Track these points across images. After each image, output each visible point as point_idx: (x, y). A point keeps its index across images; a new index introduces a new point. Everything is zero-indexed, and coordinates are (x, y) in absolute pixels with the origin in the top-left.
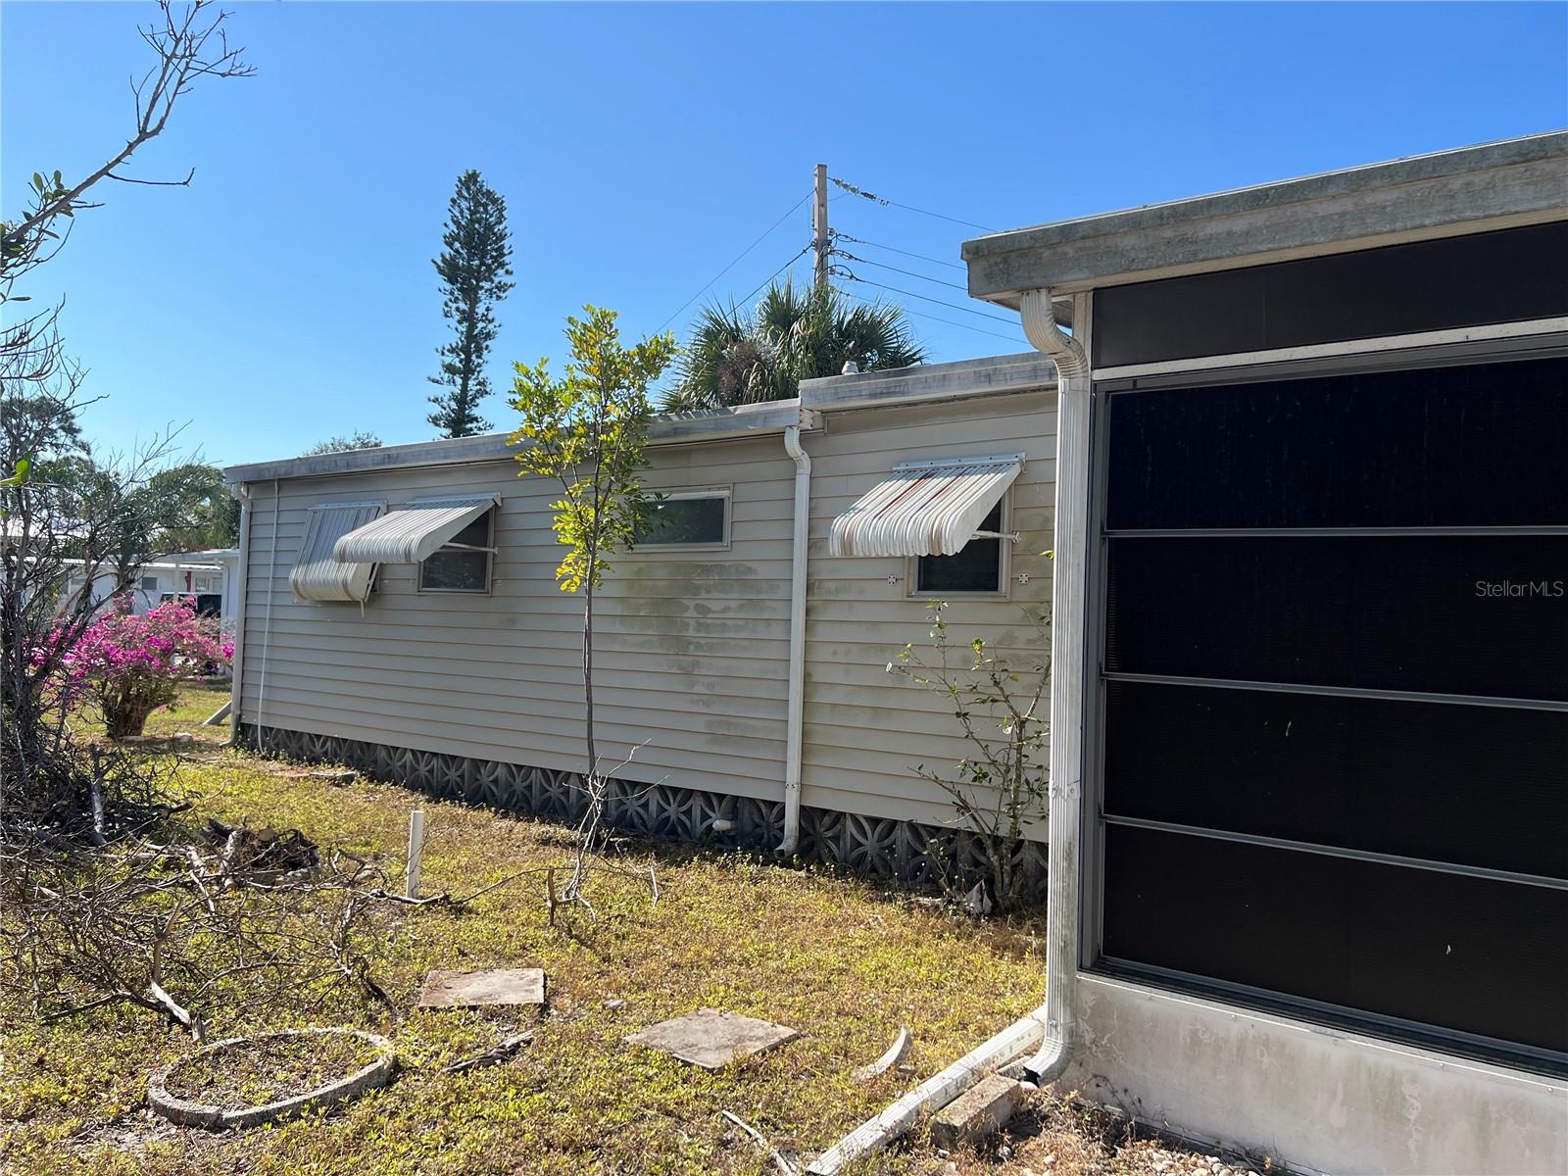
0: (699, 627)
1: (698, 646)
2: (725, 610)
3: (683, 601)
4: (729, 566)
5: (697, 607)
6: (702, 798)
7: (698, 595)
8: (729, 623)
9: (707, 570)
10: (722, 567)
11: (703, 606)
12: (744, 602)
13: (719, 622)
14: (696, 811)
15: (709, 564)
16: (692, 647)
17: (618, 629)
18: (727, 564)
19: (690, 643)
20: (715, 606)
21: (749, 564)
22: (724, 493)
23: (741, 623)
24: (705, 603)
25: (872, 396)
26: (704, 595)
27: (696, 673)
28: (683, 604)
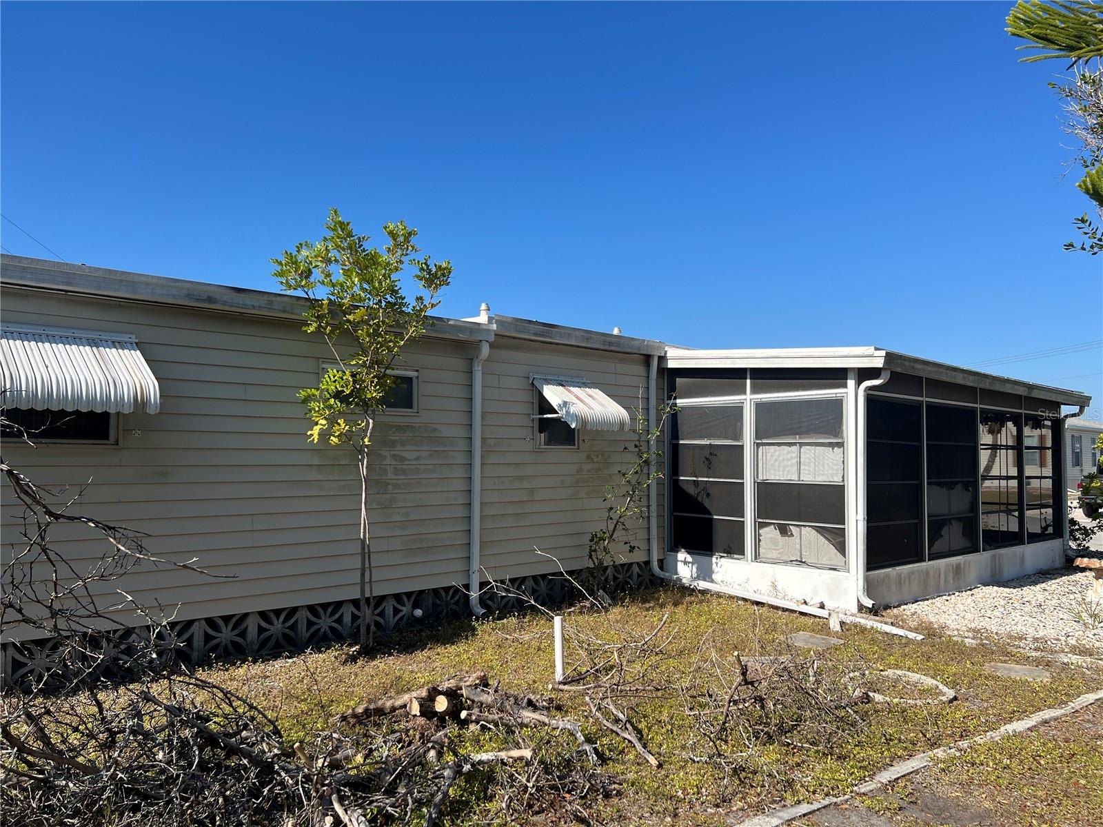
0: (396, 471)
1: (396, 486)
2: (418, 458)
3: (380, 452)
4: (419, 427)
5: (394, 457)
6: (393, 599)
7: (395, 447)
8: (422, 467)
9: (401, 429)
10: (412, 427)
11: (399, 456)
12: (432, 452)
13: (413, 467)
14: (388, 610)
15: (402, 424)
16: (390, 487)
17: (314, 475)
18: (417, 425)
19: (388, 484)
20: (410, 455)
21: (434, 426)
22: (413, 374)
23: (431, 467)
24: (400, 453)
25: (535, 334)
26: (399, 447)
27: (393, 506)
28: (380, 455)
